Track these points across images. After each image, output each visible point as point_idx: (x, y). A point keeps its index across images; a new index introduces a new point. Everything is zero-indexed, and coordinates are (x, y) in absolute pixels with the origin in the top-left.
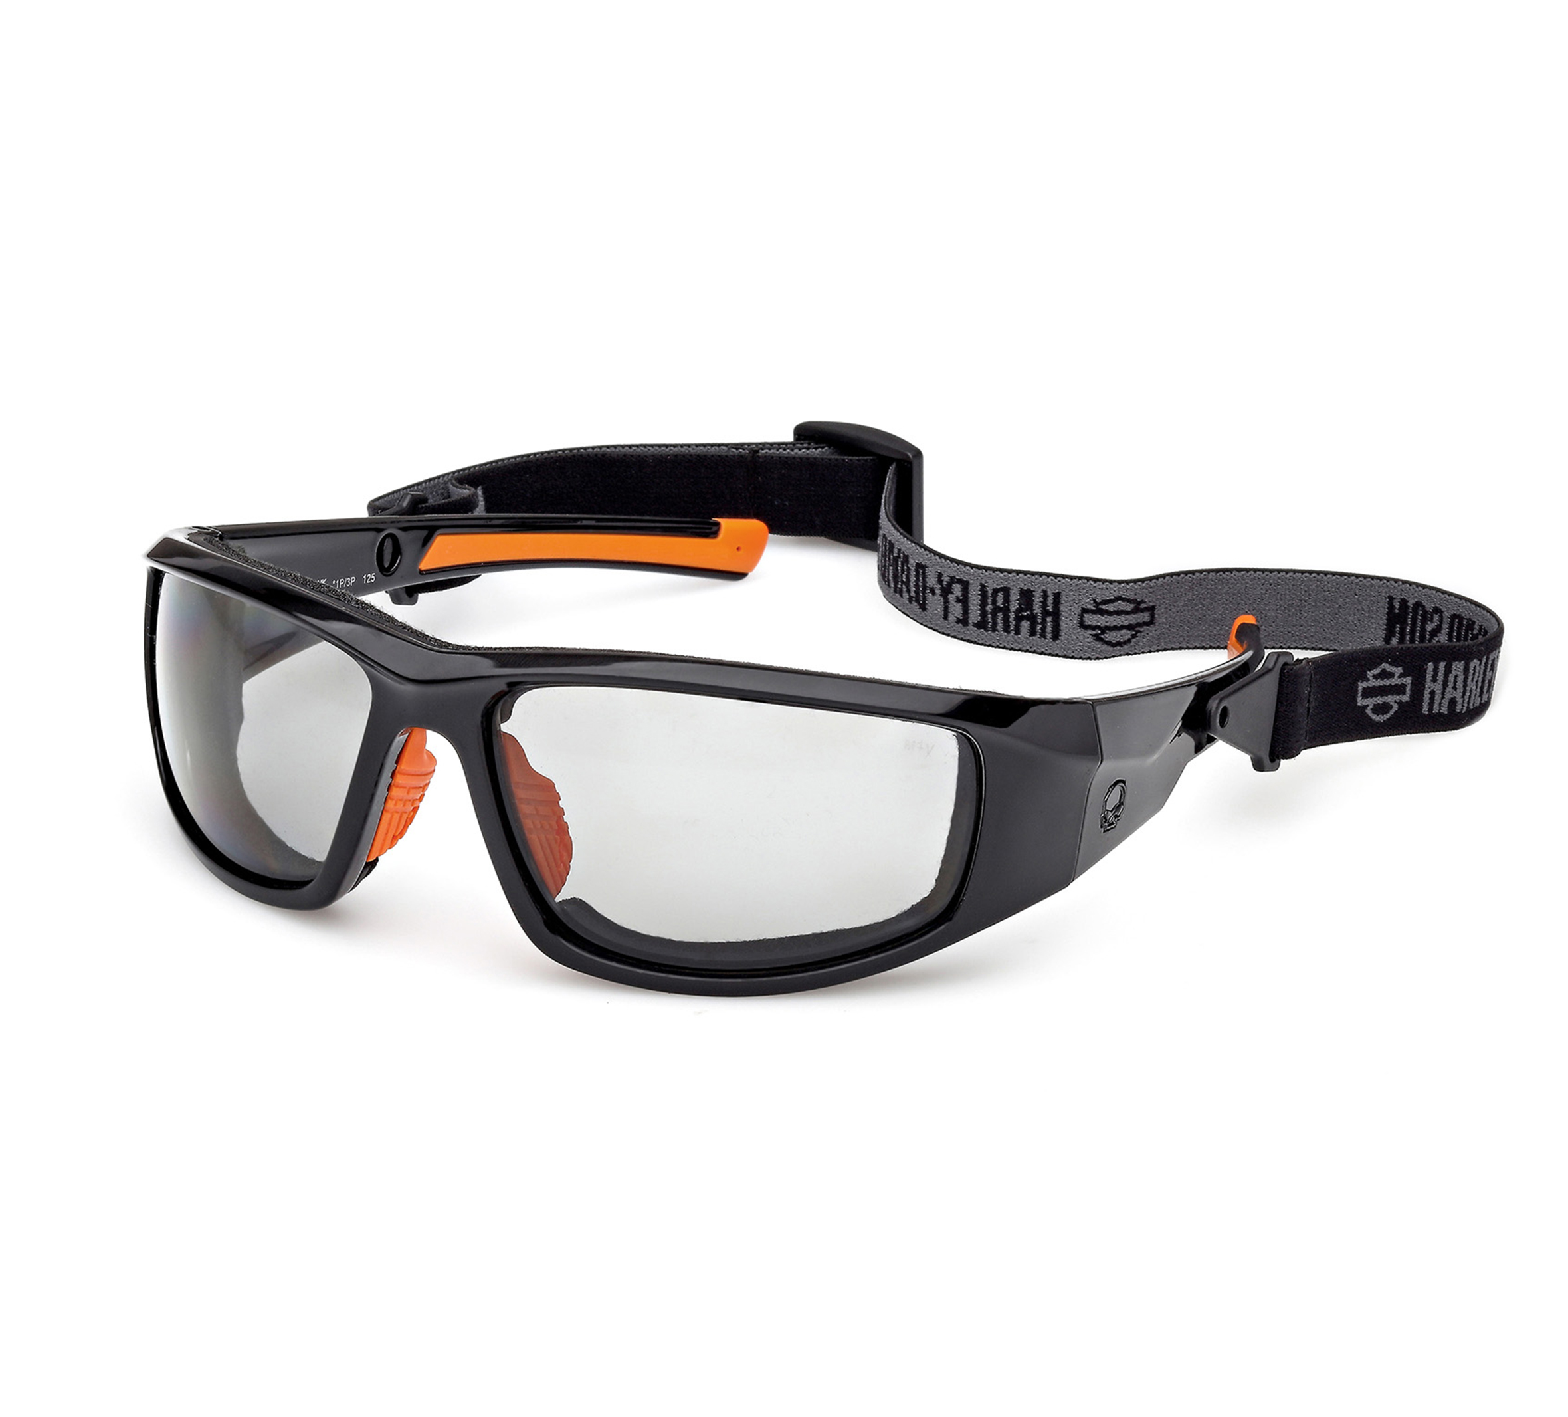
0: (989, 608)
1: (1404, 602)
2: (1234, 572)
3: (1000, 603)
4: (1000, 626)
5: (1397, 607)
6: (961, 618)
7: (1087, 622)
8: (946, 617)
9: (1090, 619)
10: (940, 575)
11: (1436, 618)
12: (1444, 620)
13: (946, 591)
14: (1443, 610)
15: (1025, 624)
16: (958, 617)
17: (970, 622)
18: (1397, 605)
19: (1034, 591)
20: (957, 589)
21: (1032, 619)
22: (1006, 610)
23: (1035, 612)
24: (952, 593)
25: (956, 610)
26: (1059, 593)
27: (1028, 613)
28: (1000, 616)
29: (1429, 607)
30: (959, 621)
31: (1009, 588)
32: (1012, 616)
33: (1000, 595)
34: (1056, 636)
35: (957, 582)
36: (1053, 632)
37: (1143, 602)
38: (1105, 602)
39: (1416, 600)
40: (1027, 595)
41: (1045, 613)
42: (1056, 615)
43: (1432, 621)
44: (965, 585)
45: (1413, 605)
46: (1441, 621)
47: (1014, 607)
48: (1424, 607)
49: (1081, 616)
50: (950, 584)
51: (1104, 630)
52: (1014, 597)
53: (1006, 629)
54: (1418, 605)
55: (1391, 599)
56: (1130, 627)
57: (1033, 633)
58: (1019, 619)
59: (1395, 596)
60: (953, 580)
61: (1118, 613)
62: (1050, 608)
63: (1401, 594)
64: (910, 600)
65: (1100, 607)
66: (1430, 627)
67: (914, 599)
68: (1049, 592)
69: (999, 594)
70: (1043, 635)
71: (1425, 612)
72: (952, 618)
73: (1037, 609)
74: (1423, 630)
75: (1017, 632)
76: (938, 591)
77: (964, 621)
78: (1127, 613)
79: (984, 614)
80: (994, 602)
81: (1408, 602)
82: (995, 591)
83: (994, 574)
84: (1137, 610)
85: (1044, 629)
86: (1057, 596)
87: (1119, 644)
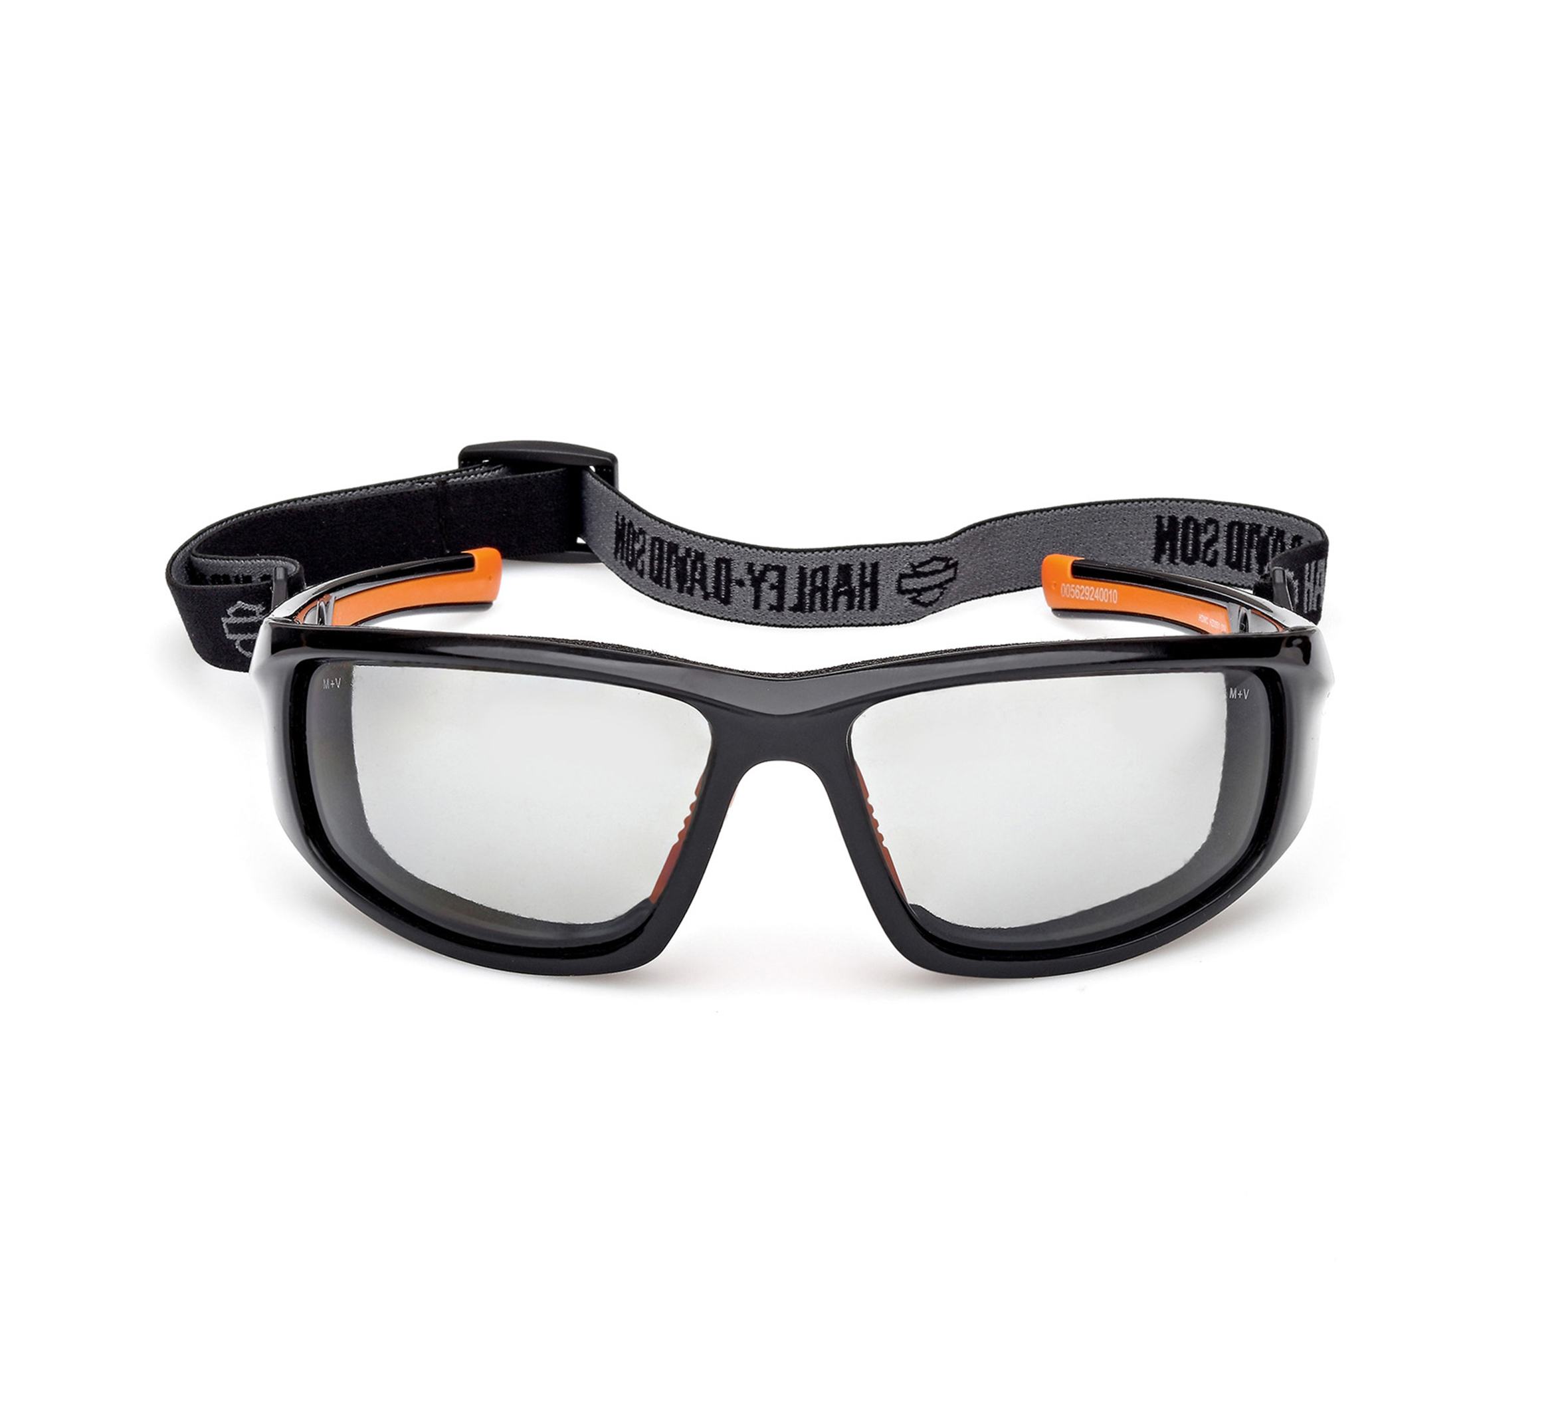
0: (807, 590)
1: (1173, 520)
2: (1016, 517)
3: (818, 584)
4: (818, 605)
5: (1166, 525)
6: (776, 604)
7: (904, 587)
8: (757, 606)
9: (908, 584)
10: (751, 566)
11: (1211, 528)
12: (1221, 529)
13: (757, 582)
14: (1218, 520)
15: (843, 600)
16: (772, 603)
17: (786, 606)
18: (1165, 522)
19: (852, 565)
20: (773, 577)
21: (850, 594)
22: (824, 589)
23: (853, 585)
24: (766, 581)
25: (770, 596)
26: (877, 563)
27: (846, 588)
28: (818, 595)
29: (1202, 520)
30: (772, 608)
31: (829, 566)
32: (830, 593)
33: (820, 574)
34: (874, 606)
35: (771, 570)
36: (871, 602)
37: (951, 559)
38: (922, 564)
39: (1186, 515)
40: (845, 570)
41: (863, 585)
42: (874, 585)
43: (1206, 532)
44: (782, 571)
45: (1184, 520)
46: (1217, 531)
47: (832, 583)
48: (1195, 521)
49: (899, 581)
50: (763, 573)
51: (920, 592)
52: (833, 574)
53: (824, 608)
54: (1189, 519)
55: (1160, 518)
56: (940, 586)
57: (850, 606)
58: (836, 595)
59: (1163, 515)
60: (767, 568)
61: (933, 573)
62: (868, 580)
63: (1169, 512)
64: (706, 596)
65: (917, 570)
66: (1204, 538)
67: (712, 595)
68: (868, 565)
69: (818, 574)
70: (861, 607)
71: (1197, 525)
72: (764, 606)
73: (855, 582)
74: (1196, 543)
75: (835, 608)
76: (748, 583)
77: (779, 607)
78: (939, 572)
79: (801, 594)
80: (813, 583)
81: (1178, 518)
82: (815, 572)
83: (813, 555)
84: (947, 567)
85: (861, 602)
86: (875, 566)
87: (931, 603)
